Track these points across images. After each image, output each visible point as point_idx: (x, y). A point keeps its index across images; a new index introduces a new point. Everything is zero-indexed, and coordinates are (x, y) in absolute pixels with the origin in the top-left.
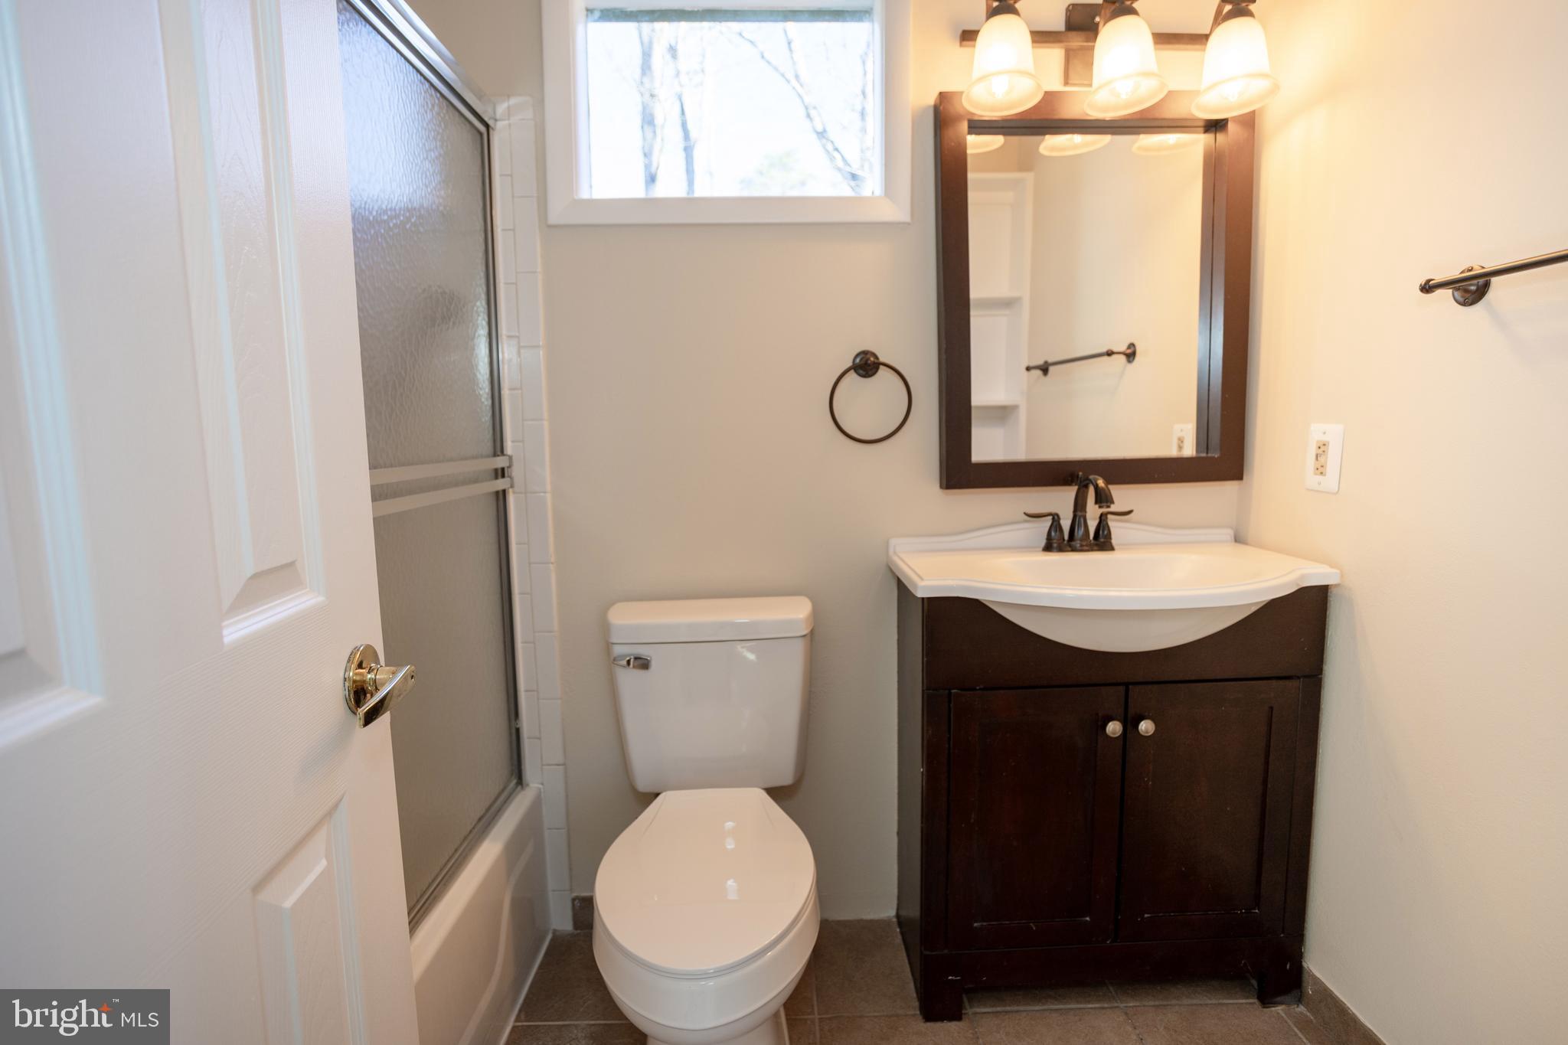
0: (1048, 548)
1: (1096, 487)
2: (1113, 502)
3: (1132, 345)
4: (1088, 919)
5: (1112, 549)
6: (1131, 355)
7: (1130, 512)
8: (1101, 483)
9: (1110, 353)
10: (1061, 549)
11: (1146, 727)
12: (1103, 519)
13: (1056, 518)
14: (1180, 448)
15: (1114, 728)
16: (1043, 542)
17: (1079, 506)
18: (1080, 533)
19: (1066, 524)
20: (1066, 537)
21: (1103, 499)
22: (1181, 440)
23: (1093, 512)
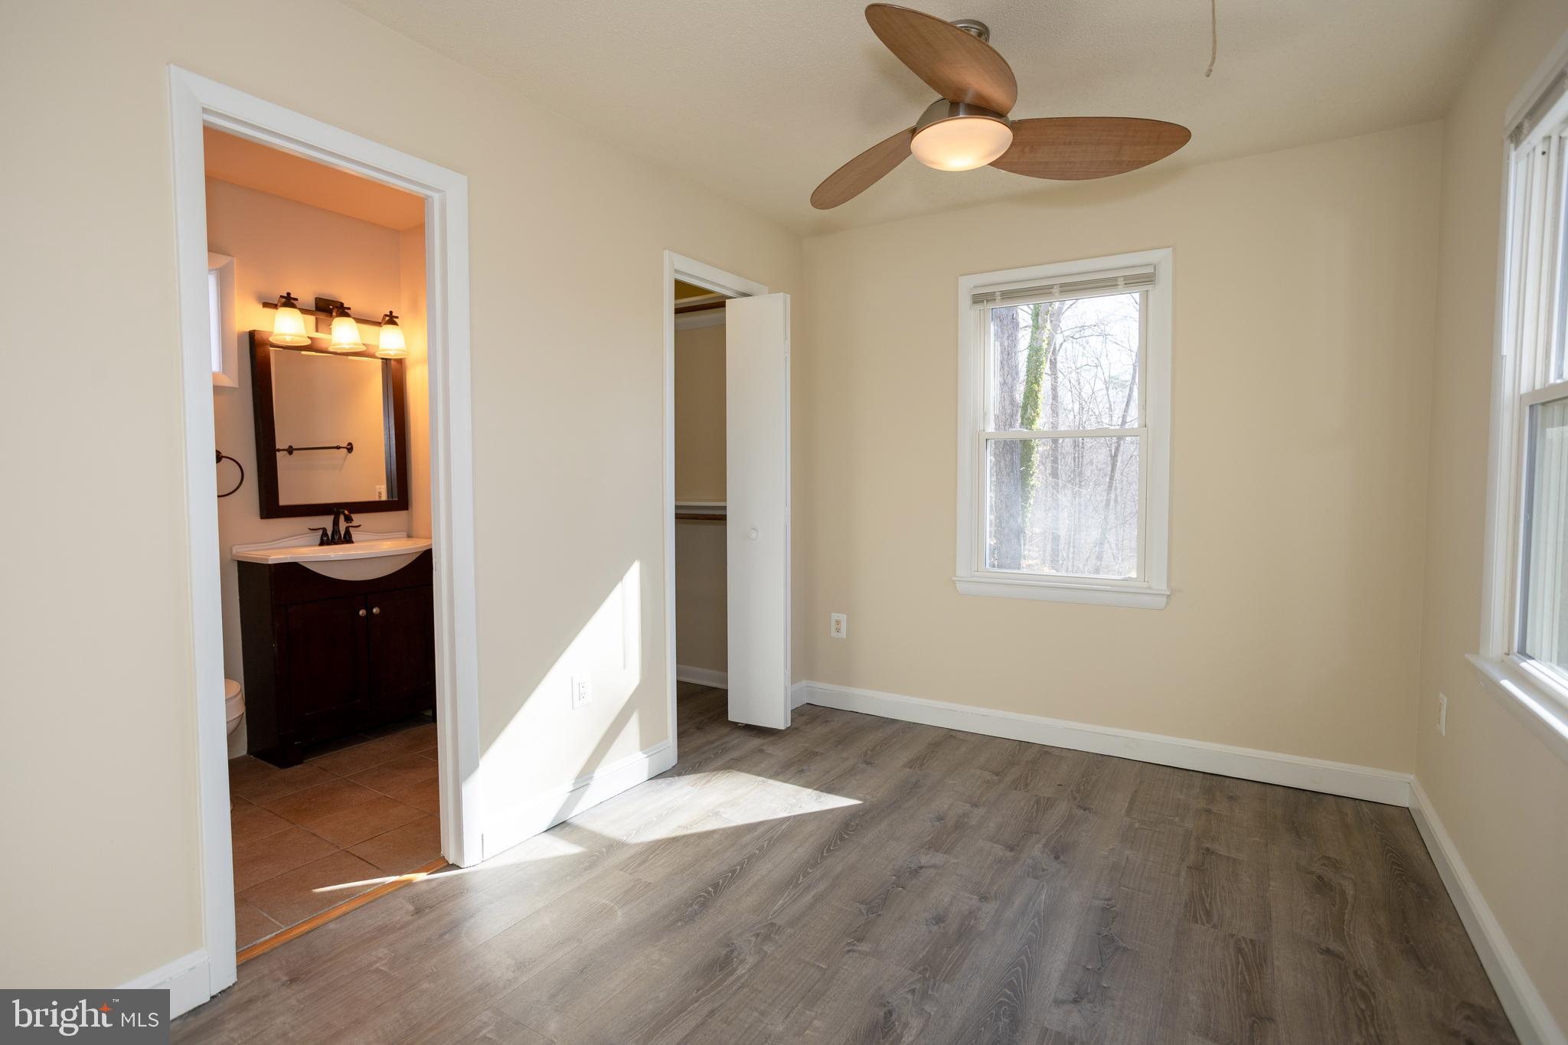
0: (322, 544)
1: (344, 514)
2: (352, 520)
3: (350, 444)
4: (358, 701)
5: (353, 542)
6: (350, 448)
7: (359, 526)
8: (346, 512)
9: (338, 448)
10: (328, 544)
11: (375, 610)
12: (347, 529)
13: (324, 530)
14: (380, 497)
15: (362, 612)
16: (319, 542)
17: (336, 523)
18: (336, 538)
19: (330, 533)
20: (330, 538)
21: (348, 519)
22: (380, 493)
23: (343, 525)
